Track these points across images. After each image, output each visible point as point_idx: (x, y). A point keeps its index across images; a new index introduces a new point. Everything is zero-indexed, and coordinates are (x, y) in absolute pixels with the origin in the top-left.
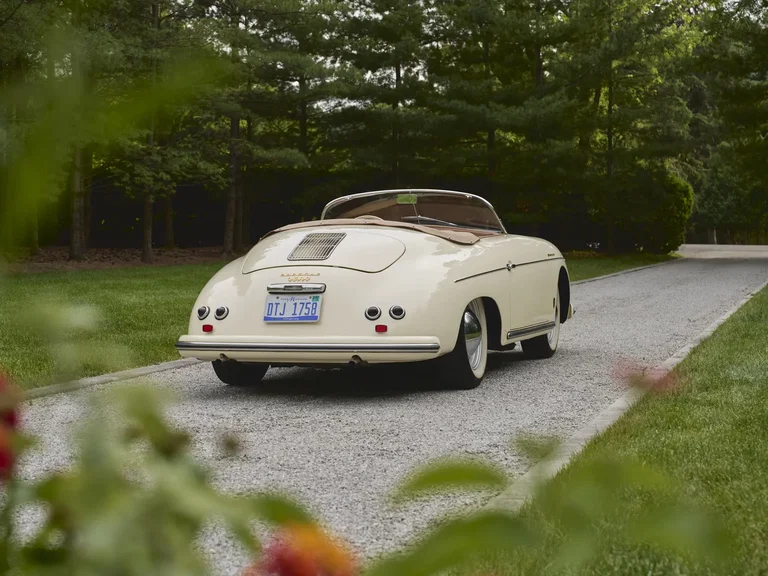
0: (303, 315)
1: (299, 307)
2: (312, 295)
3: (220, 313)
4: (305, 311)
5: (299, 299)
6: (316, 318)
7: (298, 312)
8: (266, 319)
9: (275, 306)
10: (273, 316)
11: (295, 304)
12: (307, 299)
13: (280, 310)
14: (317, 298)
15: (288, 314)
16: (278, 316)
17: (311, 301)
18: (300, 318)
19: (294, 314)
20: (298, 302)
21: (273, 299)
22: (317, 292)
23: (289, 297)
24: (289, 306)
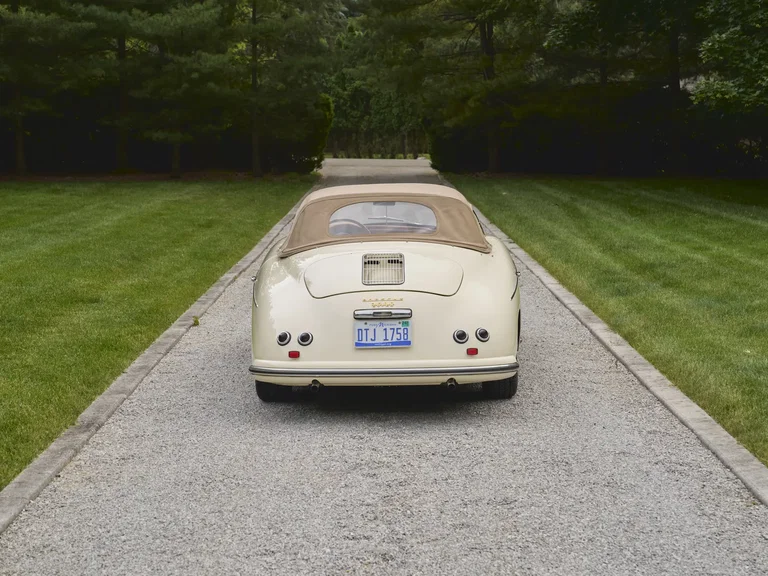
0: (395, 340)
1: (390, 333)
2: (401, 321)
3: (305, 339)
4: (396, 337)
5: (389, 324)
6: (409, 343)
7: (389, 337)
8: (357, 344)
9: (364, 332)
10: (364, 341)
11: (385, 329)
12: (397, 324)
13: (371, 335)
14: (407, 323)
15: (380, 339)
16: (369, 341)
17: (400, 326)
18: (393, 343)
19: (386, 339)
20: (388, 328)
21: (361, 325)
22: (405, 317)
23: (378, 322)
24: (379, 332)
